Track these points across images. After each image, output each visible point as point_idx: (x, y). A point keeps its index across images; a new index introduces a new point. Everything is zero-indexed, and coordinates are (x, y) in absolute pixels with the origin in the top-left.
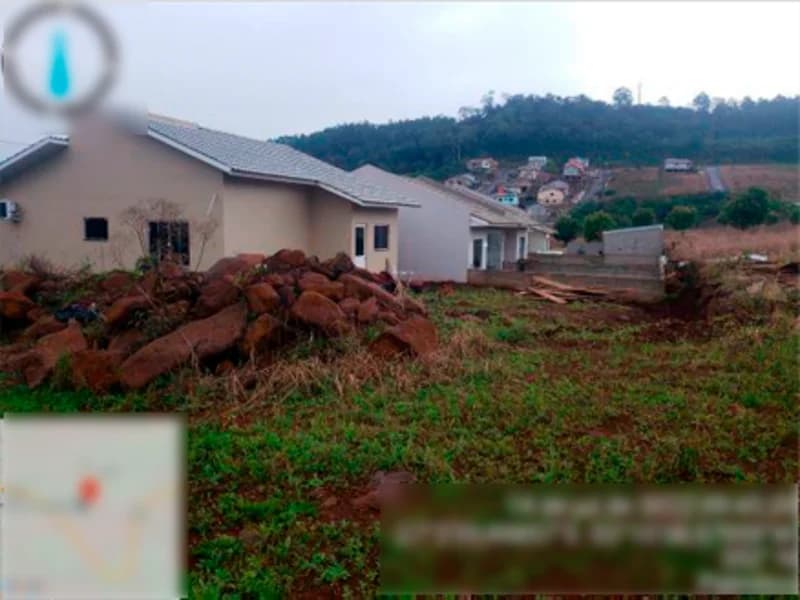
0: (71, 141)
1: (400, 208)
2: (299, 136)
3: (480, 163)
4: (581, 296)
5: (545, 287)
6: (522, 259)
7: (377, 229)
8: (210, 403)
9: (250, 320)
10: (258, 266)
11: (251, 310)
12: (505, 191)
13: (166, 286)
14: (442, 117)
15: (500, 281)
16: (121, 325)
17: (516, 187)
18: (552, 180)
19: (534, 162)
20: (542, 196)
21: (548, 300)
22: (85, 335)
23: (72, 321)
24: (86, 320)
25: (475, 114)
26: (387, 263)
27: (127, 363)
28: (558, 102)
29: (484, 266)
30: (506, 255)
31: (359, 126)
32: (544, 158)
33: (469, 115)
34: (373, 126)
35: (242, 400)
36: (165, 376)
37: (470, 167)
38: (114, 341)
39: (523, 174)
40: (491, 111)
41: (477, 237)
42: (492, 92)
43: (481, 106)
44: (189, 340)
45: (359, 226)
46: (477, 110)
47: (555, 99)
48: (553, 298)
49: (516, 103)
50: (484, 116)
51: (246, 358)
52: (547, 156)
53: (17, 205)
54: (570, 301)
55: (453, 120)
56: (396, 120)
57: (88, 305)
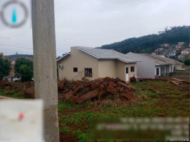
0: (71, 53)
1: (137, 62)
2: (118, 42)
3: (164, 45)
4: (184, 83)
5: (175, 80)
6: (171, 72)
7: (131, 67)
8: (91, 107)
9: (99, 91)
10: (102, 80)
11: (100, 89)
12: (171, 52)
13: (85, 85)
14: (154, 34)
15: (163, 78)
16: (78, 92)
17: (175, 51)
18: (185, 48)
19: (180, 44)
20: (182, 53)
21: (175, 84)
22: (73, 93)
23: (71, 90)
24: (73, 90)
25: (163, 33)
26: (134, 75)
27: (79, 99)
28: (187, 27)
29: (160, 75)
30: (166, 72)
31: (132, 38)
32: (183, 43)
33: (161, 33)
34: (136, 38)
35: (97, 107)
36: (85, 102)
37: (161, 46)
38: (77, 94)
39: (177, 47)
40: (167, 32)
41: (158, 68)
42: (167, 27)
43: (164, 31)
44: (89, 95)
45: (127, 67)
46: (163, 32)
47: (186, 27)
48: (176, 83)
49: (174, 29)
50: (165, 33)
51: (98, 99)
52: (184, 42)
53: (62, 65)
54: (180, 84)
55: (156, 35)
56: (142, 36)
57: (73, 87)
